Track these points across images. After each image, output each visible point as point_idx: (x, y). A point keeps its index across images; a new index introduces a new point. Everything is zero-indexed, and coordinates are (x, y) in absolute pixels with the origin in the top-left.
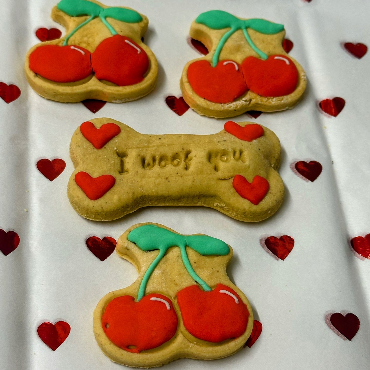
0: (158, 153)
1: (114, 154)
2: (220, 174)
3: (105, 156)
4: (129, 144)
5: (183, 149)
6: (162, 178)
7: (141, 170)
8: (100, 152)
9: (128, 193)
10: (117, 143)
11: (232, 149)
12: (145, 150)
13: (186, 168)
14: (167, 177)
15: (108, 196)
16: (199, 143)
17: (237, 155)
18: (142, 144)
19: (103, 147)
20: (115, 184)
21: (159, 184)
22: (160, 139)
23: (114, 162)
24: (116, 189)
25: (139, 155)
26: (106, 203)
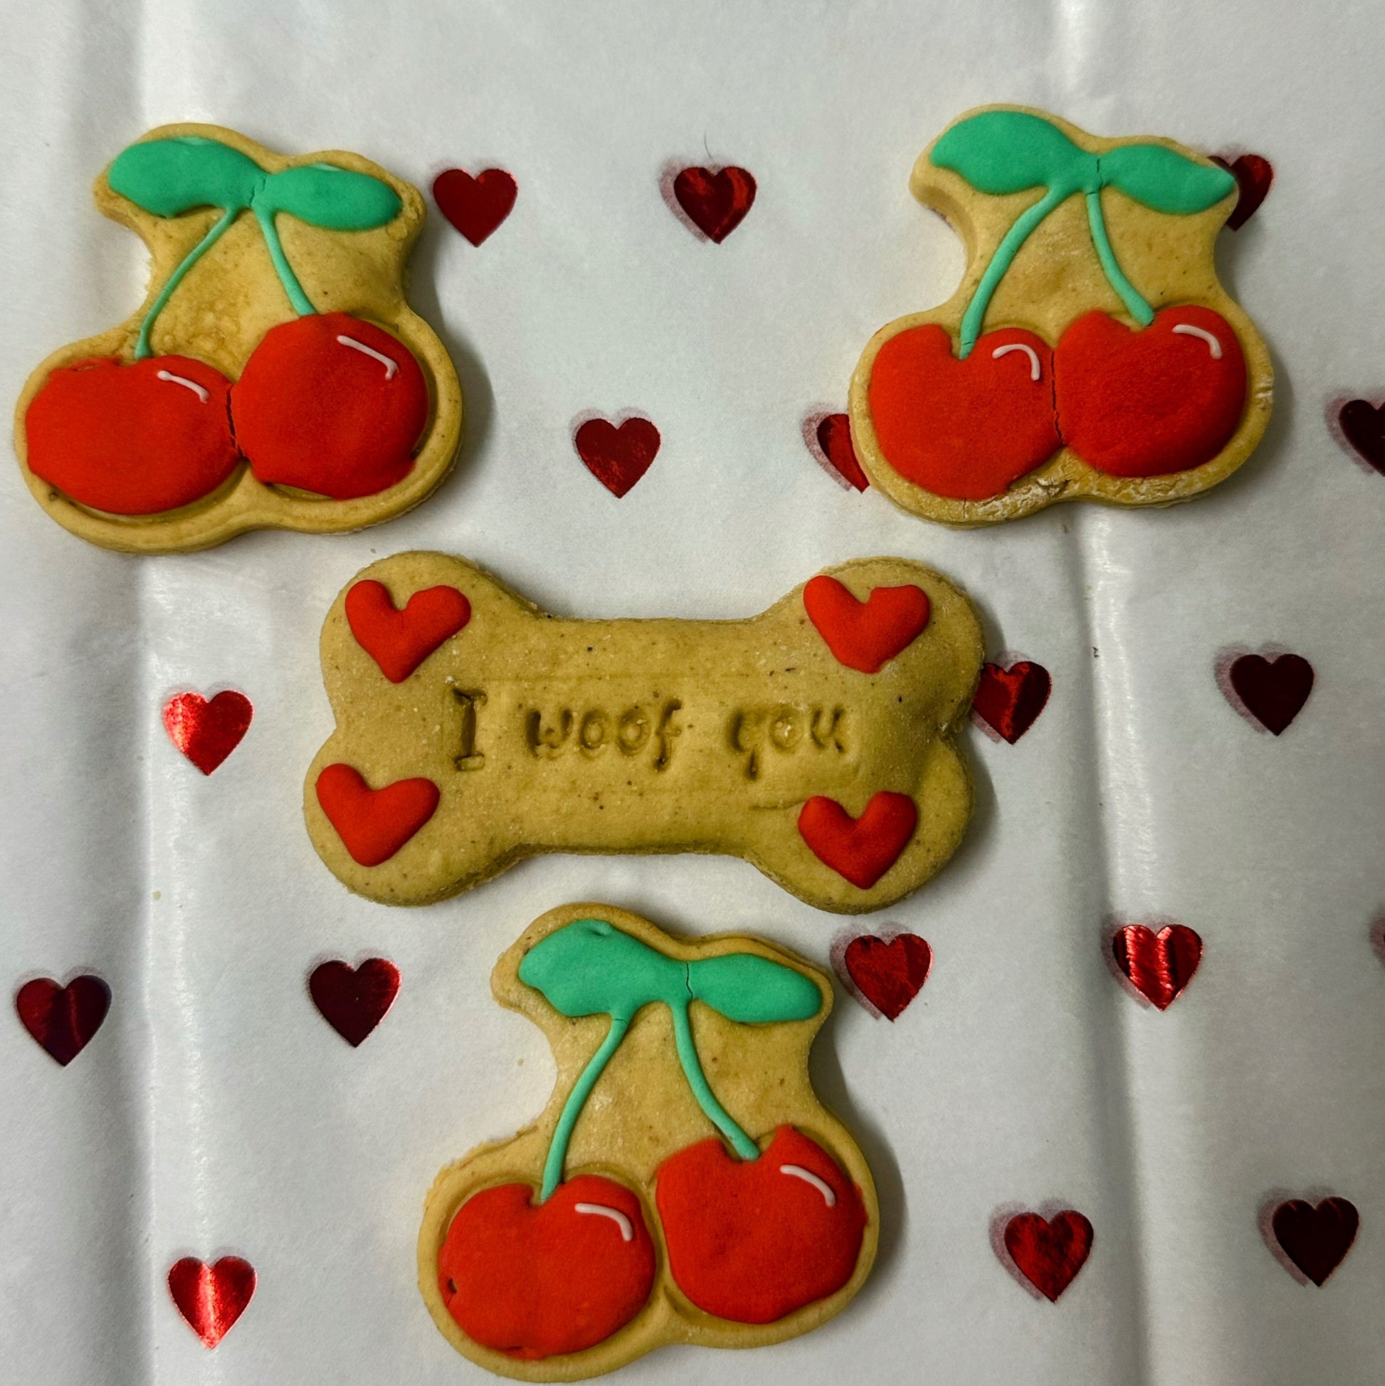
0: (581, 703)
1: (443, 698)
2: (759, 791)
3: (413, 706)
4: (493, 666)
5: (656, 695)
6: (582, 795)
7: (520, 761)
8: (400, 692)
9: (473, 842)
10: (458, 659)
11: (809, 705)
12: (539, 687)
13: (661, 762)
14: (597, 794)
15: (411, 850)
16: (708, 675)
17: (825, 723)
18: (532, 668)
19: (412, 677)
20: (438, 809)
21: (570, 815)
22: (590, 649)
23: (442, 730)
24: (440, 826)
25: (520, 706)
26: (405, 876)
